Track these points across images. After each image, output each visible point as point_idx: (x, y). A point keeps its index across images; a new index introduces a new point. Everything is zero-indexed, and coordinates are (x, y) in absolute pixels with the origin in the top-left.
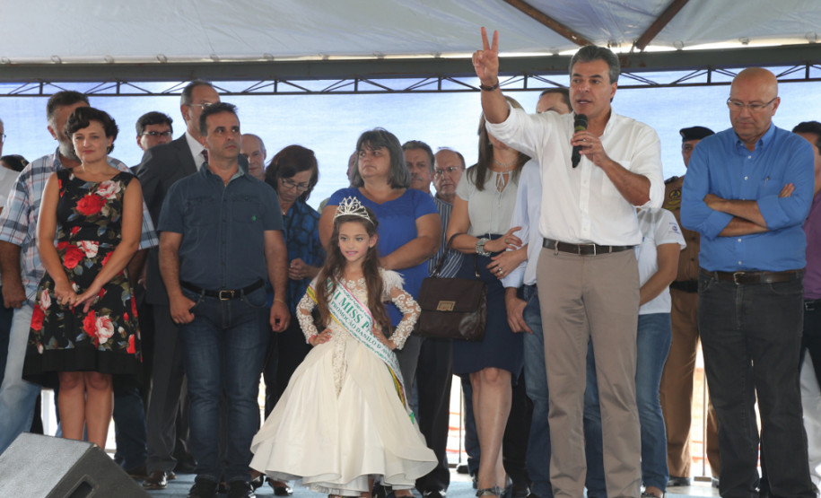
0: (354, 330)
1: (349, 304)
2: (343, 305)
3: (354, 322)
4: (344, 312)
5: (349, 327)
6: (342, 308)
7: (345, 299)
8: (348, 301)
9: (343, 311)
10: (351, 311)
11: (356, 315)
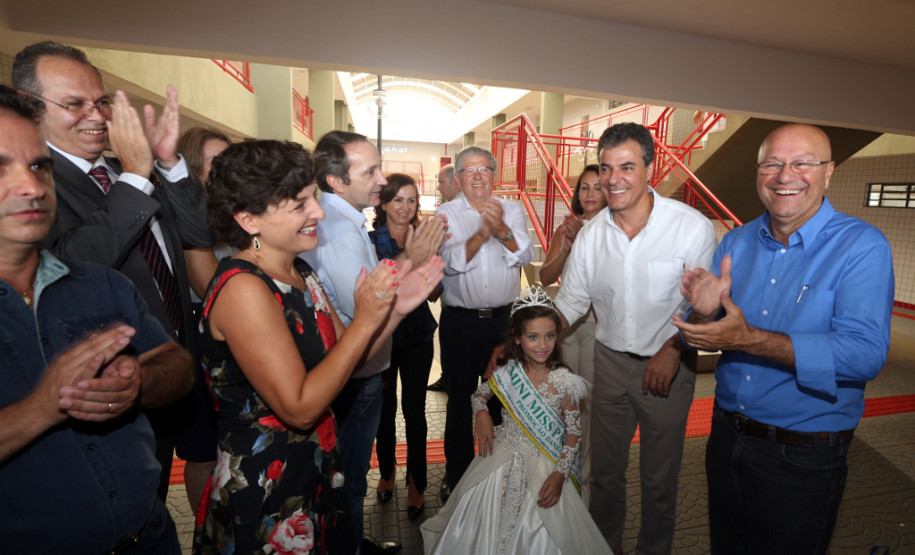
0: (543, 439)
1: (539, 408)
2: (532, 408)
3: (544, 430)
4: (534, 417)
5: (538, 434)
6: (530, 411)
7: (535, 402)
8: (538, 404)
9: (531, 414)
10: (542, 418)
11: (548, 423)
